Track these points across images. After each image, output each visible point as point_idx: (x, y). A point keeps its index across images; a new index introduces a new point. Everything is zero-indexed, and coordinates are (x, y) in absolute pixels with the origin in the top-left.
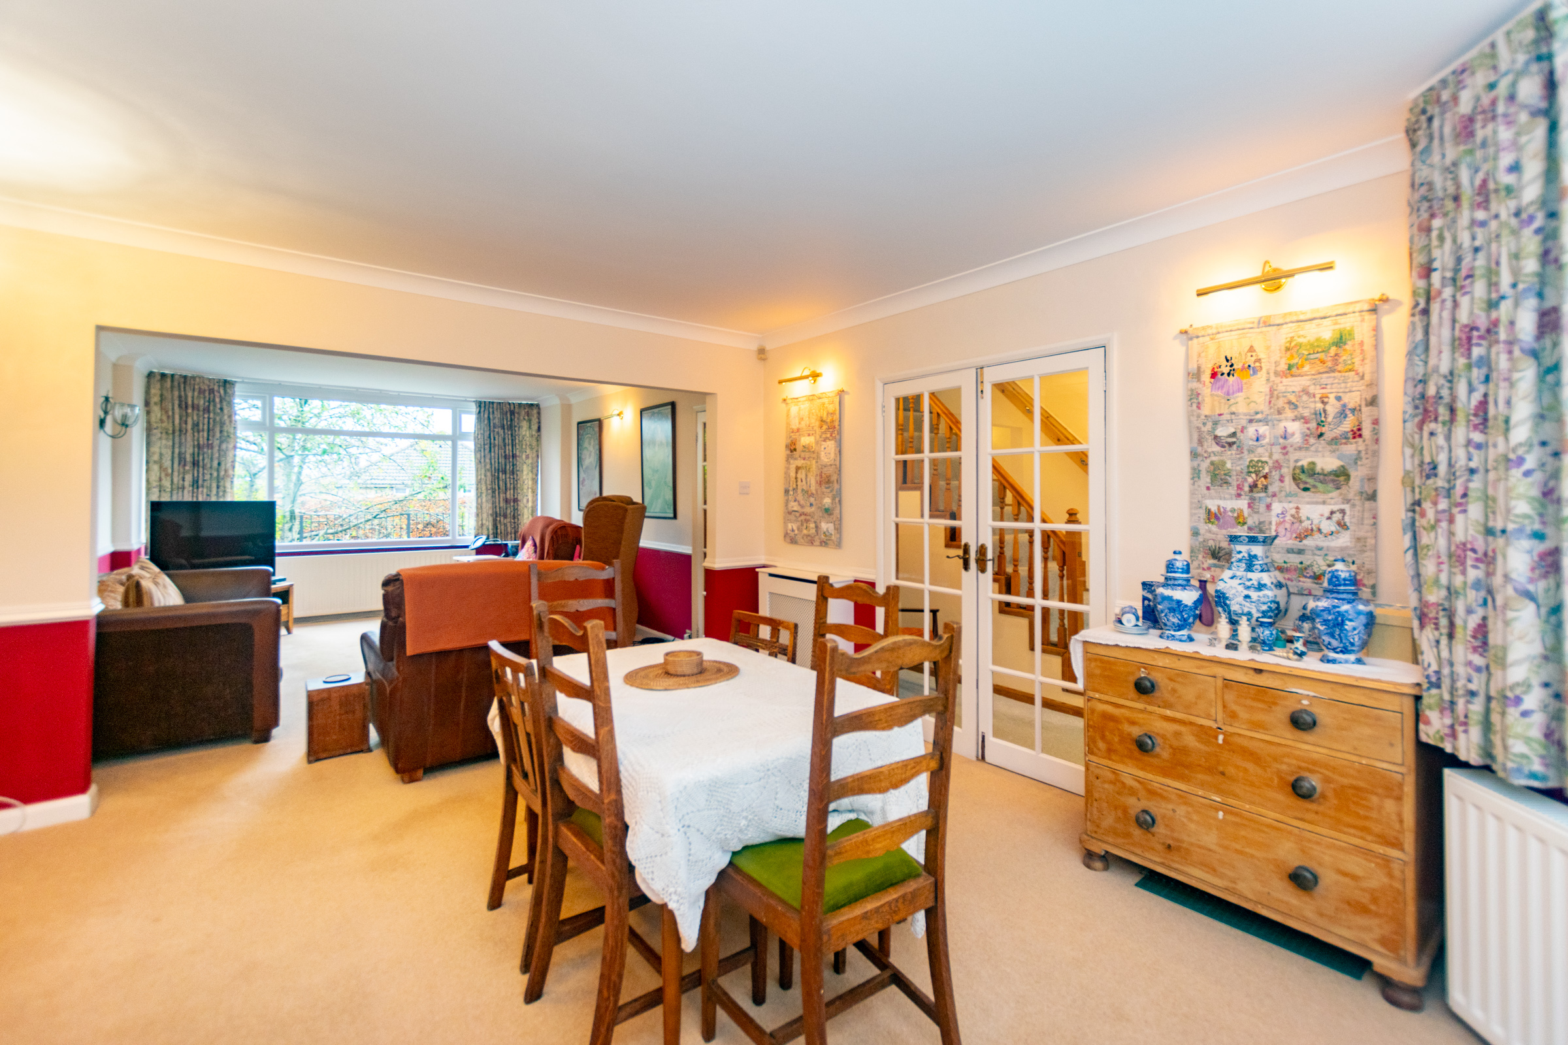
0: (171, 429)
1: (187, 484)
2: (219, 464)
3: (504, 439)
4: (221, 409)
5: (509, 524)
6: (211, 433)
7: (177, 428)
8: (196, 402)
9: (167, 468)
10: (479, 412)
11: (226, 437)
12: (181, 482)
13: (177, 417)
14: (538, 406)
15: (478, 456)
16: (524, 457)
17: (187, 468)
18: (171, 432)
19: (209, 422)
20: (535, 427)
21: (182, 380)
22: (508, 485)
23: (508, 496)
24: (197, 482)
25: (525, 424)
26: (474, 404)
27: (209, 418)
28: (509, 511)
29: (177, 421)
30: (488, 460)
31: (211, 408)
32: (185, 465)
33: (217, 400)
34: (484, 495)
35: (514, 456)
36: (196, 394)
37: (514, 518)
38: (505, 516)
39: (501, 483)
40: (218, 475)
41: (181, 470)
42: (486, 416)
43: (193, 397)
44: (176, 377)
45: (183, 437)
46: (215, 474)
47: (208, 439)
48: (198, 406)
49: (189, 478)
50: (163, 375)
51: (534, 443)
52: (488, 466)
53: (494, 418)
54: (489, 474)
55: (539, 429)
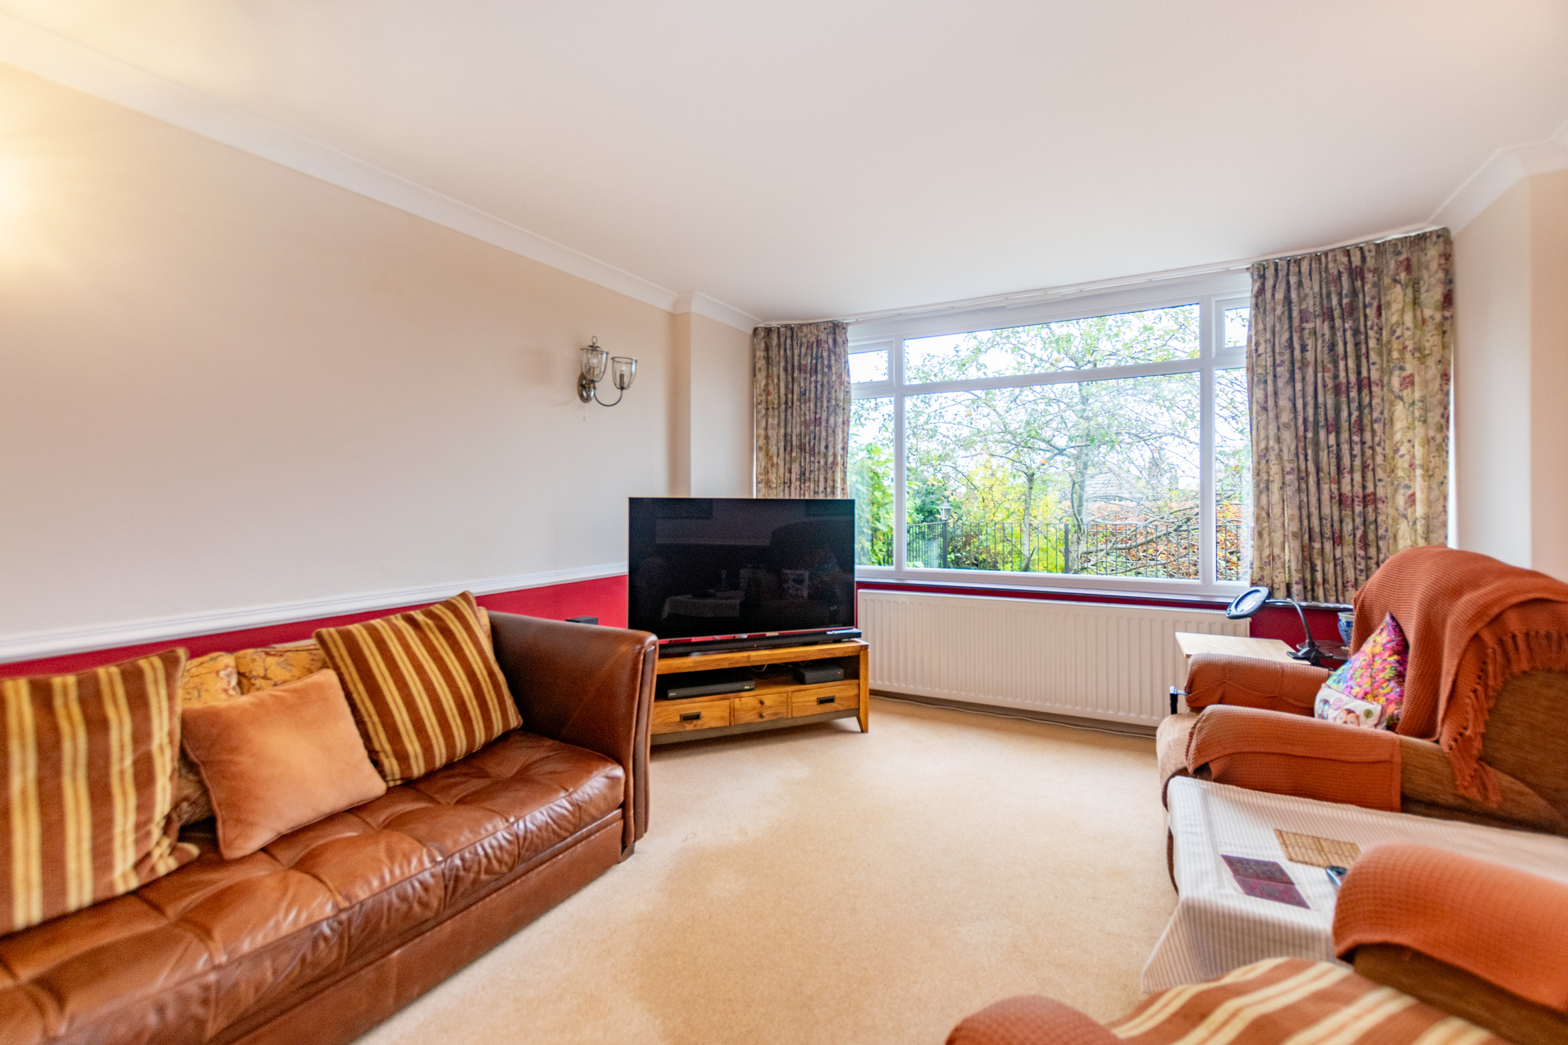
0: (776, 402)
1: (794, 477)
2: (827, 447)
3: (1332, 347)
4: (829, 367)
5: (1348, 562)
6: (819, 404)
7: (783, 399)
8: (803, 362)
9: (772, 457)
10: (1261, 292)
11: (840, 407)
12: (787, 475)
13: (782, 385)
14: (1444, 234)
15: (1259, 394)
16: (1396, 382)
17: (794, 454)
18: (776, 406)
19: (816, 387)
20: (1432, 295)
21: (789, 333)
22: (1346, 461)
23: (1346, 489)
24: (804, 474)
25: (1397, 296)
26: (1248, 276)
27: (816, 382)
28: (1348, 527)
29: (782, 391)
30: (1284, 402)
31: (819, 367)
32: (791, 451)
33: (825, 354)
34: (1275, 487)
35: (1363, 384)
36: (803, 350)
37: (1366, 546)
38: (1338, 540)
39: (1324, 455)
40: (826, 463)
41: (788, 458)
42: (1280, 295)
43: (800, 356)
44: (782, 330)
45: (789, 411)
46: (822, 462)
47: (816, 413)
48: (806, 366)
49: (796, 468)
50: (769, 331)
51: (1431, 340)
52: (1286, 417)
53: (1301, 300)
54: (1287, 436)
55: (1447, 303)
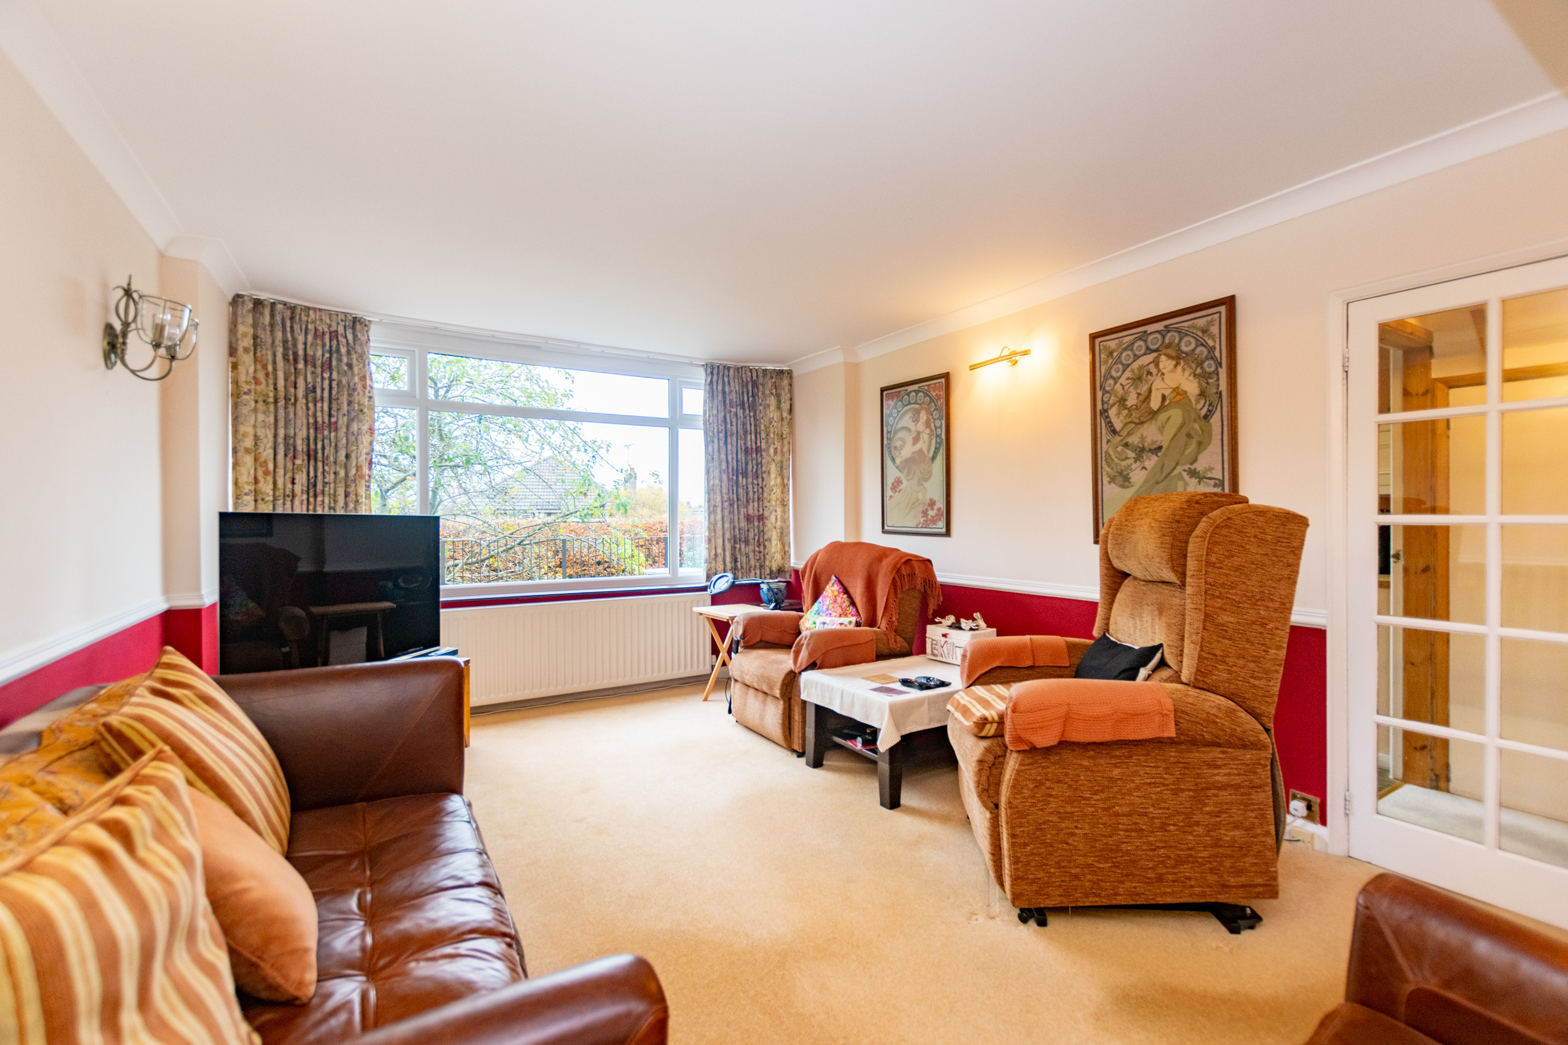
0: (271, 394)
1: (298, 489)
2: (347, 457)
3: (744, 424)
4: (350, 366)
5: (751, 555)
6: (334, 406)
7: (282, 394)
8: (310, 352)
9: (265, 462)
10: (711, 382)
11: (358, 412)
12: (289, 486)
13: (281, 374)
14: (790, 373)
15: (710, 449)
16: (772, 451)
17: (298, 462)
18: (271, 400)
19: (331, 388)
20: (785, 406)
21: (288, 313)
22: (751, 494)
23: (751, 512)
24: (315, 485)
25: (772, 401)
26: (702, 370)
27: (331, 380)
28: (751, 535)
29: (281, 383)
30: (723, 457)
31: (334, 363)
32: (295, 457)
33: (343, 350)
34: (719, 510)
35: (758, 450)
36: (310, 338)
37: (759, 546)
38: (747, 542)
39: (741, 490)
40: (347, 475)
41: (289, 465)
42: (720, 388)
43: (305, 344)
44: (279, 307)
45: (291, 409)
46: (342, 473)
47: (330, 415)
48: (314, 357)
49: (301, 478)
50: (258, 303)
51: (786, 431)
52: (724, 466)
53: (731, 392)
54: (725, 477)
55: (791, 411)
